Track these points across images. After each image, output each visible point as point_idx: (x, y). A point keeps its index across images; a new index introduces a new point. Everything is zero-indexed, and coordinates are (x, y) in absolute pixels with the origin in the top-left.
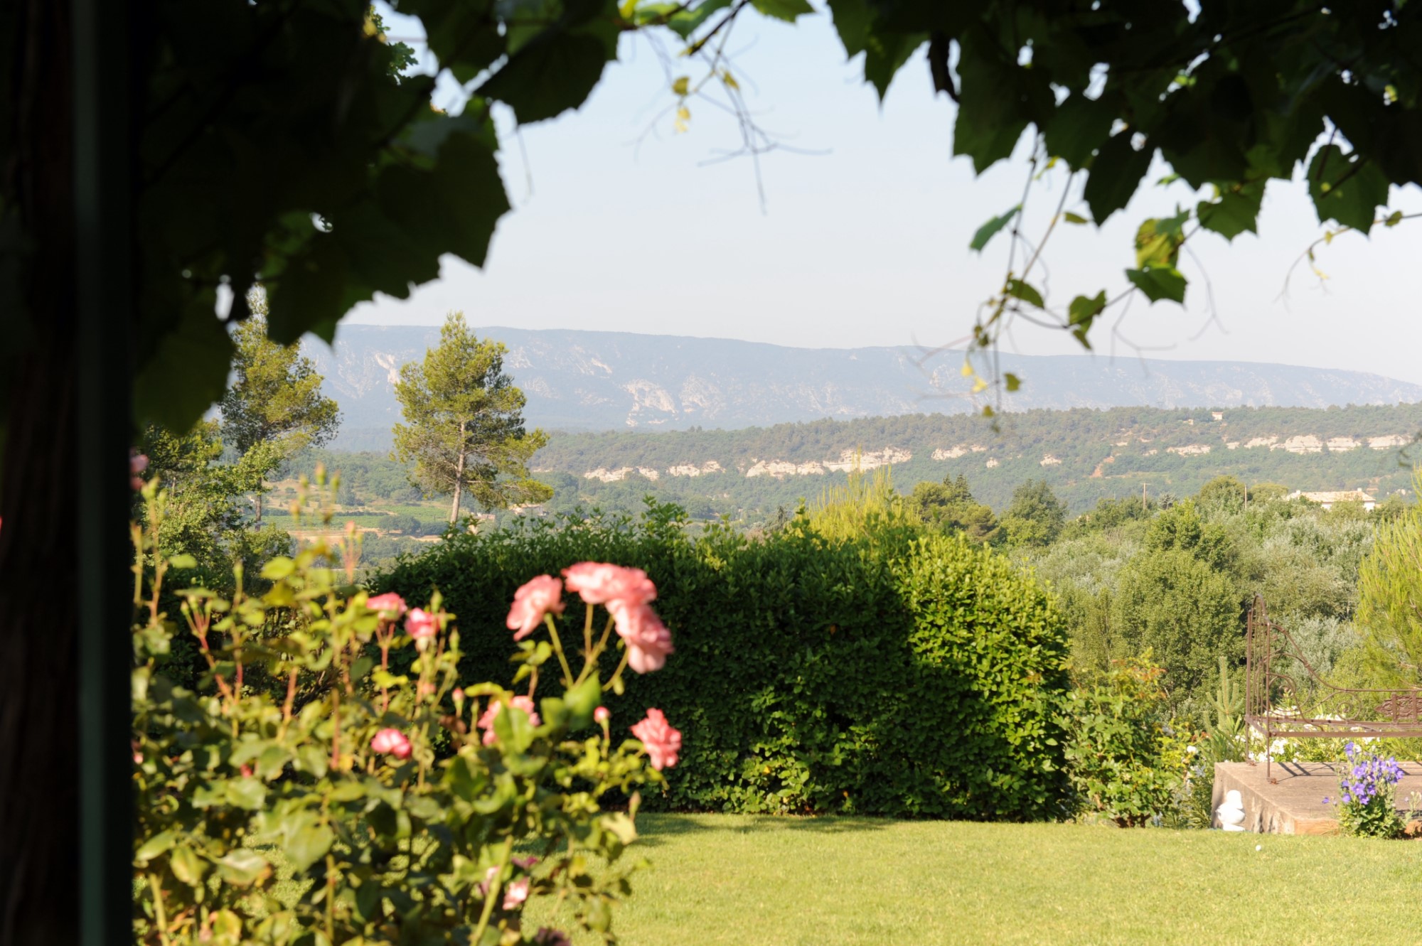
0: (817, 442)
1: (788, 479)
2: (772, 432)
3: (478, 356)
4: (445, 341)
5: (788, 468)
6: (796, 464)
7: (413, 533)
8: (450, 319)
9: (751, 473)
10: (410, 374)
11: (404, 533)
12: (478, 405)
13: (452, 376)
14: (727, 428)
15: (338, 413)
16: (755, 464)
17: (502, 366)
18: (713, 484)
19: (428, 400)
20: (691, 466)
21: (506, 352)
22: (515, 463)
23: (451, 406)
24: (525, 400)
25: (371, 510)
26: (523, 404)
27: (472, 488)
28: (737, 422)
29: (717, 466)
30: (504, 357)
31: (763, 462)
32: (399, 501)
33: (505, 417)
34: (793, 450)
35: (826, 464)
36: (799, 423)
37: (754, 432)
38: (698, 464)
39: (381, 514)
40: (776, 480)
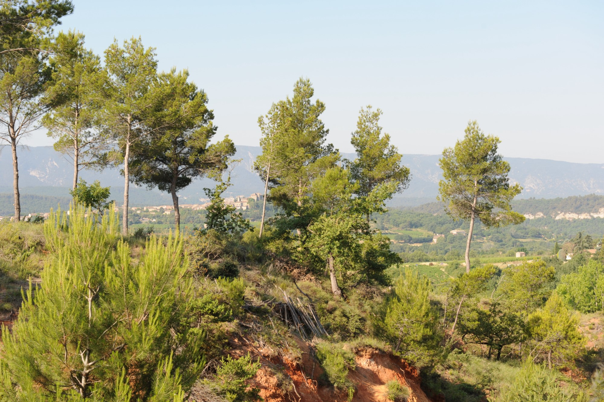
0: (588, 204)
1: (575, 221)
2: (567, 200)
3: (485, 144)
4: (467, 136)
5: (574, 216)
6: (578, 214)
7: (409, 242)
8: (470, 125)
9: (558, 218)
10: (448, 154)
11: (405, 242)
12: (485, 171)
13: (470, 155)
14: (547, 198)
15: (409, 175)
16: (559, 214)
17: (497, 150)
18: (540, 223)
19: (457, 168)
20: (530, 215)
21: (500, 142)
22: (503, 202)
23: (469, 171)
24: (510, 168)
25: (391, 232)
26: (509, 170)
27: (481, 216)
28: (551, 196)
29: (542, 215)
30: (499, 145)
31: (563, 213)
32: (403, 228)
33: (498, 177)
34: (577, 208)
35: (592, 214)
36: (580, 196)
37: (559, 200)
38: (533, 214)
39: (395, 234)
40: (569, 221)
